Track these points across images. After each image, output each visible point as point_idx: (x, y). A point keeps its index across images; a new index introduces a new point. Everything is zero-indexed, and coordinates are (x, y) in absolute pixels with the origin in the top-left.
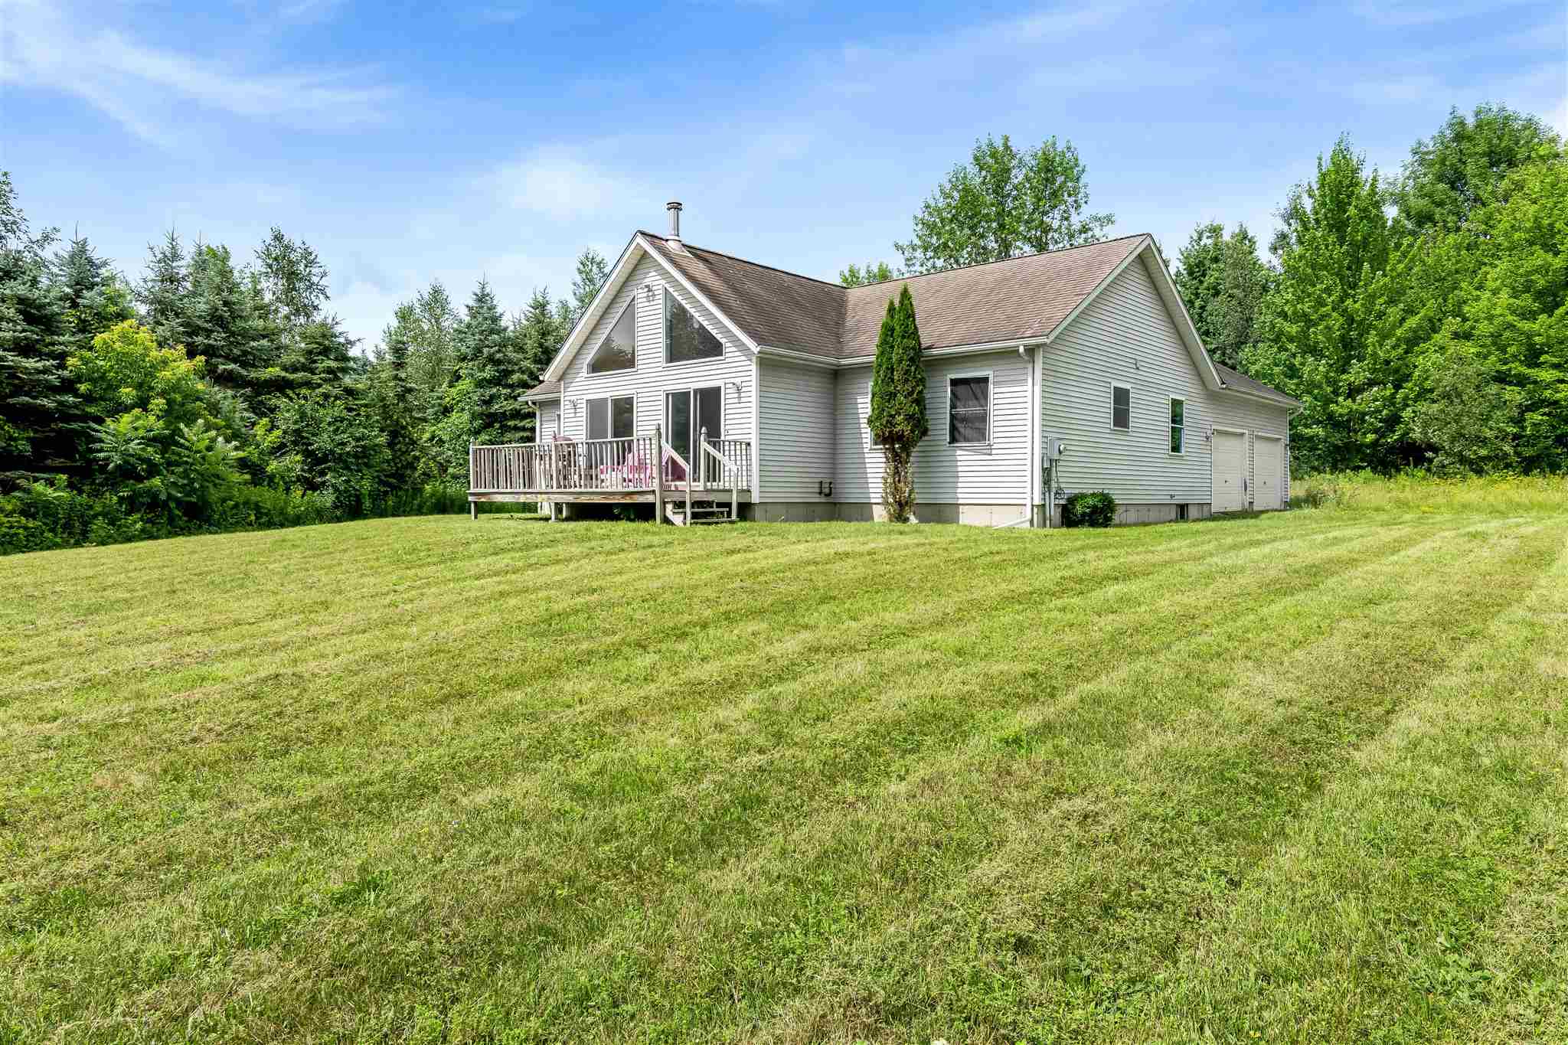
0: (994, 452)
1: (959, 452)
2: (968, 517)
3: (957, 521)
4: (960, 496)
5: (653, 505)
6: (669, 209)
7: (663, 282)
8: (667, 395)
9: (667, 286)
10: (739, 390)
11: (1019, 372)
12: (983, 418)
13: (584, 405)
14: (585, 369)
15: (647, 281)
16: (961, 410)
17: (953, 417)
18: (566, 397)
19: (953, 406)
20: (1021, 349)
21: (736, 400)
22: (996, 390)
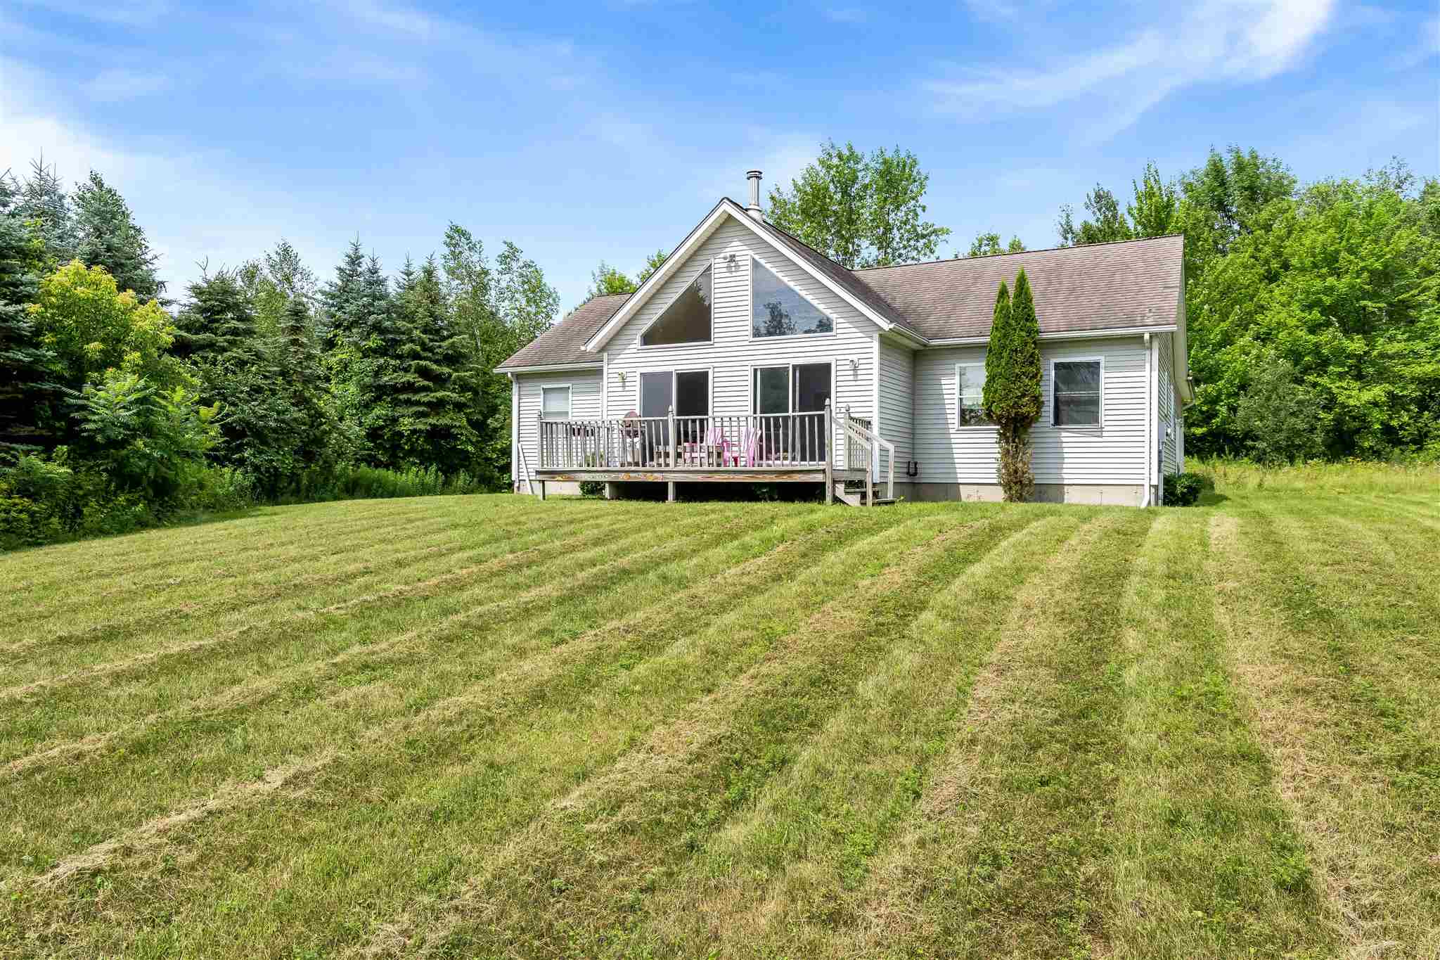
0: (1104, 434)
1: (1064, 434)
2: (1072, 497)
3: (1063, 500)
4: (1065, 476)
5: (824, 484)
6: (748, 178)
7: (751, 252)
8: (755, 370)
9: (757, 257)
10: (855, 369)
11: (1138, 358)
12: (1095, 402)
13: (638, 379)
14: (638, 340)
15: (728, 252)
16: (1065, 393)
17: (1057, 399)
18: (611, 370)
19: (1056, 389)
20: (1147, 337)
21: (851, 378)
22: (1107, 375)
